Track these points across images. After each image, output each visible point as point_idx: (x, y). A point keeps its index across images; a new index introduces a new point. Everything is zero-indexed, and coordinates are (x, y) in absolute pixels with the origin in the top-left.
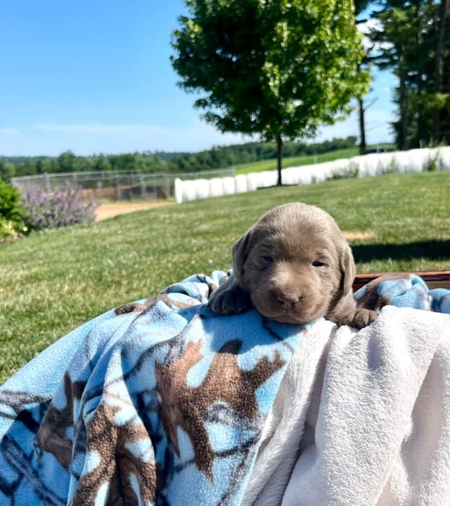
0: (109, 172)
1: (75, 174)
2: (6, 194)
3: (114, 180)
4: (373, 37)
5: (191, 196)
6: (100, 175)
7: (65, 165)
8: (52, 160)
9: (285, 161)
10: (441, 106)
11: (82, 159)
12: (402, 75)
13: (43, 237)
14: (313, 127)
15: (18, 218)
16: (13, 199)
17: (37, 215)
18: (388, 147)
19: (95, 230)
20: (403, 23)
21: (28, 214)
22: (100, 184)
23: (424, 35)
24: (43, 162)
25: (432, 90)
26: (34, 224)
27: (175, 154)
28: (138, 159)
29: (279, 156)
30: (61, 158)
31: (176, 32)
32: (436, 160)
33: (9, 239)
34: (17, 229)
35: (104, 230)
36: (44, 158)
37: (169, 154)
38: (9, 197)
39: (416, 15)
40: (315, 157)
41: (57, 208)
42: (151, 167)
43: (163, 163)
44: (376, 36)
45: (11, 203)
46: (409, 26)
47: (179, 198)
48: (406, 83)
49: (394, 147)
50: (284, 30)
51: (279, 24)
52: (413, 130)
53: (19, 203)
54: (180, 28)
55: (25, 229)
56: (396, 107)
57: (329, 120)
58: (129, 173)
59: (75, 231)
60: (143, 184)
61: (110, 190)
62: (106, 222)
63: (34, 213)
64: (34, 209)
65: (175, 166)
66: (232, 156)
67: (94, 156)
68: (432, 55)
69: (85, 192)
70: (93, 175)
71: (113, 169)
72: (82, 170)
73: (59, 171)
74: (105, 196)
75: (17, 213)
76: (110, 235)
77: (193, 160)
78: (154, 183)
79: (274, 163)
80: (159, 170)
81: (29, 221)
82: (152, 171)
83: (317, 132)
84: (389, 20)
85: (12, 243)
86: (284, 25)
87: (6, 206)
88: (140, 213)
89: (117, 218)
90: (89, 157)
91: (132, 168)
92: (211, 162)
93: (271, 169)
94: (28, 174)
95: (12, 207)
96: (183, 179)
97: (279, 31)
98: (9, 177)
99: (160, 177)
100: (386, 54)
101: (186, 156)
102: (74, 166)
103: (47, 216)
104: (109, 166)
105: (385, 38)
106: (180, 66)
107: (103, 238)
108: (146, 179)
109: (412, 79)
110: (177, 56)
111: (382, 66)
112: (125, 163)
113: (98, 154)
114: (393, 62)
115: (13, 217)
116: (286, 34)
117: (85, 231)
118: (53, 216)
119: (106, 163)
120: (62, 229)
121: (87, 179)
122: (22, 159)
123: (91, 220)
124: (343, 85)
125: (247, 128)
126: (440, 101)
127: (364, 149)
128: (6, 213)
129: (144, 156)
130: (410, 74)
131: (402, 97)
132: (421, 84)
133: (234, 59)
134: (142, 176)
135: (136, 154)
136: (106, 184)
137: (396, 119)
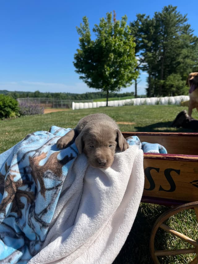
0: (51, 98)
1: (39, 98)
2: (14, 103)
3: (53, 101)
4: (141, 61)
5: (78, 108)
6: (48, 99)
7: (36, 95)
8: (32, 93)
9: (109, 99)
10: (162, 84)
11: (42, 94)
12: (150, 73)
13: (25, 118)
14: (119, 88)
15: (17, 111)
16: (16, 105)
17: (24, 111)
18: (144, 96)
19: (43, 117)
20: (150, 57)
21: (21, 110)
22: (47, 102)
23: (157, 61)
24: (29, 94)
25: (159, 79)
26: (23, 113)
27: (74, 94)
28: (61, 95)
29: (107, 97)
30: (35, 93)
31: (76, 54)
32: (159, 101)
33: (13, 118)
34: (16, 115)
35: (46, 117)
36: (29, 92)
37: (72, 94)
38: (15, 104)
39: (155, 55)
40: (120, 98)
41: (31, 109)
42: (66, 98)
43: (69, 97)
44: (142, 61)
45: (15, 106)
46: (152, 58)
47: (73, 108)
48: (151, 76)
49: (146, 96)
50: (112, 56)
51: (111, 54)
52: (153, 91)
53: (18, 106)
54: (77, 53)
55: (19, 115)
56: (147, 83)
57: (125, 86)
58: (58, 99)
59: (36, 117)
60: (62, 103)
61: (51, 104)
62: (47, 114)
63: (23, 110)
64: (23, 108)
65: (73, 98)
66: (92, 96)
67: (46, 93)
68: (160, 68)
69: (42, 104)
70: (46, 99)
71: (52, 97)
72: (42, 97)
73: (34, 97)
74: (49, 106)
75: (17, 110)
76: (47, 118)
77: (79, 96)
78: (66, 103)
79: (106, 99)
80: (68, 99)
81: (21, 112)
82: (65, 99)
83: (120, 90)
84: (146, 56)
85: (14, 119)
86: (112, 54)
87: (13, 107)
88: (59, 112)
89: (51, 113)
90: (45, 93)
91: (59, 97)
92: (86, 97)
93: (105, 101)
94: (24, 97)
95: (15, 107)
96: (75, 102)
97: (110, 56)
98: (17, 98)
99: (68, 101)
100: (145, 66)
101: (77, 95)
102: (39, 96)
103: (27, 111)
104: (51, 97)
105: (144, 61)
106: (76, 65)
107: (44, 119)
108: (63, 102)
109: (153, 75)
110: (76, 62)
111: (144, 70)
112: (57, 96)
113: (48, 92)
114: (147, 70)
115: (16, 111)
116: (113, 57)
117: (39, 117)
118: (29, 111)
119: (50, 95)
120: (31, 116)
121: (43, 100)
122: (22, 92)
123: (42, 113)
124: (130, 75)
125: (97, 87)
126: (161, 83)
127: (136, 96)
128: (13, 109)
129: (63, 94)
130: (153, 73)
131: (149, 80)
132: (156, 77)
133: (94, 64)
134: (62, 100)
135: (61, 93)
136: (49, 102)
137: (147, 87)
